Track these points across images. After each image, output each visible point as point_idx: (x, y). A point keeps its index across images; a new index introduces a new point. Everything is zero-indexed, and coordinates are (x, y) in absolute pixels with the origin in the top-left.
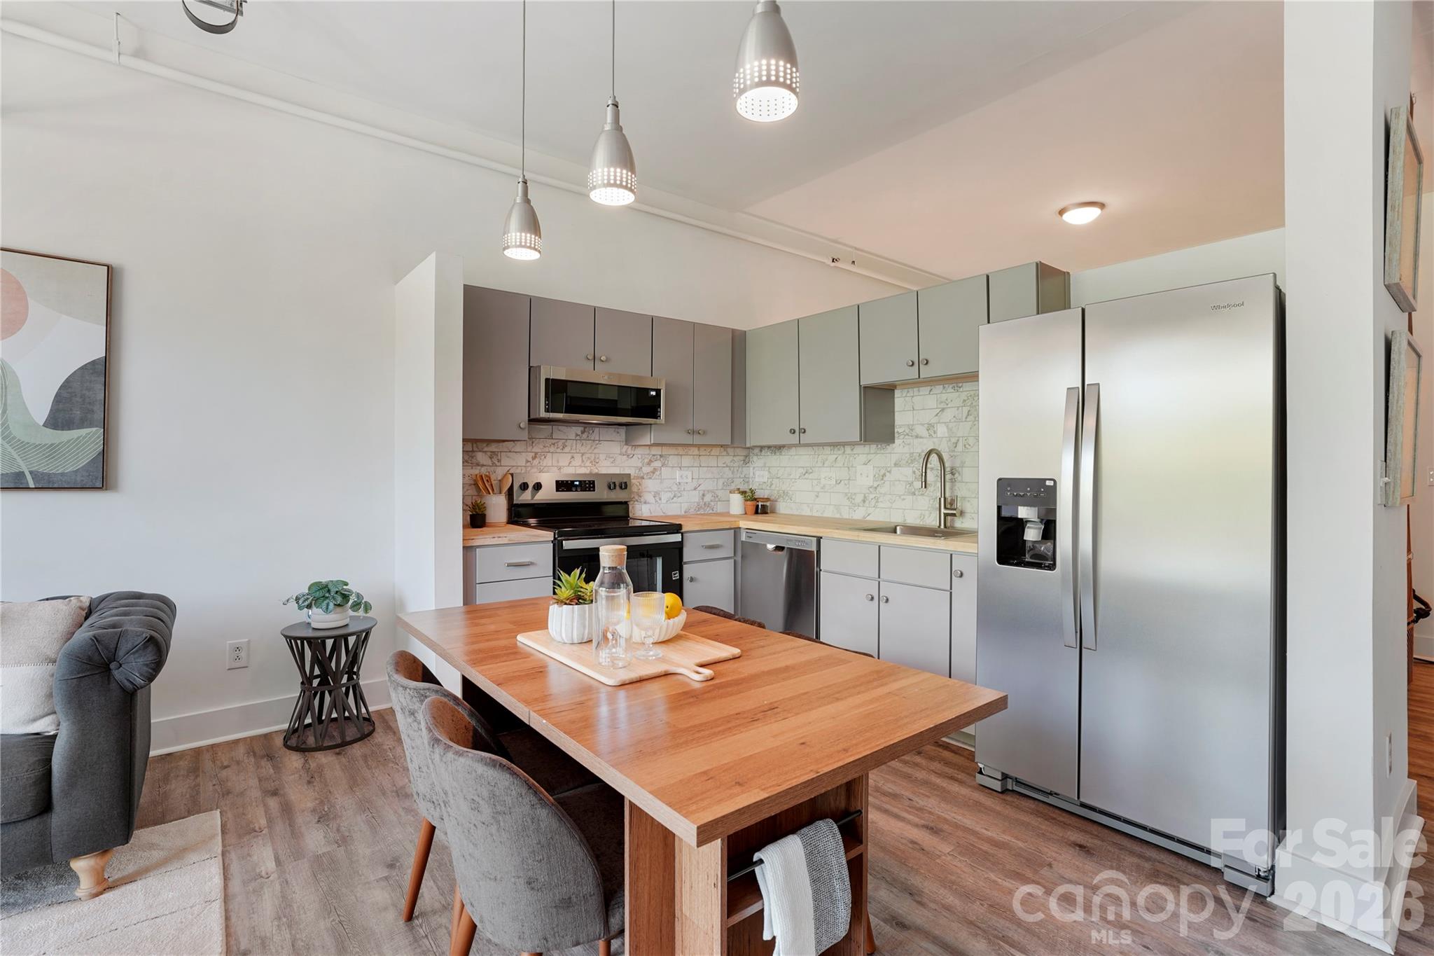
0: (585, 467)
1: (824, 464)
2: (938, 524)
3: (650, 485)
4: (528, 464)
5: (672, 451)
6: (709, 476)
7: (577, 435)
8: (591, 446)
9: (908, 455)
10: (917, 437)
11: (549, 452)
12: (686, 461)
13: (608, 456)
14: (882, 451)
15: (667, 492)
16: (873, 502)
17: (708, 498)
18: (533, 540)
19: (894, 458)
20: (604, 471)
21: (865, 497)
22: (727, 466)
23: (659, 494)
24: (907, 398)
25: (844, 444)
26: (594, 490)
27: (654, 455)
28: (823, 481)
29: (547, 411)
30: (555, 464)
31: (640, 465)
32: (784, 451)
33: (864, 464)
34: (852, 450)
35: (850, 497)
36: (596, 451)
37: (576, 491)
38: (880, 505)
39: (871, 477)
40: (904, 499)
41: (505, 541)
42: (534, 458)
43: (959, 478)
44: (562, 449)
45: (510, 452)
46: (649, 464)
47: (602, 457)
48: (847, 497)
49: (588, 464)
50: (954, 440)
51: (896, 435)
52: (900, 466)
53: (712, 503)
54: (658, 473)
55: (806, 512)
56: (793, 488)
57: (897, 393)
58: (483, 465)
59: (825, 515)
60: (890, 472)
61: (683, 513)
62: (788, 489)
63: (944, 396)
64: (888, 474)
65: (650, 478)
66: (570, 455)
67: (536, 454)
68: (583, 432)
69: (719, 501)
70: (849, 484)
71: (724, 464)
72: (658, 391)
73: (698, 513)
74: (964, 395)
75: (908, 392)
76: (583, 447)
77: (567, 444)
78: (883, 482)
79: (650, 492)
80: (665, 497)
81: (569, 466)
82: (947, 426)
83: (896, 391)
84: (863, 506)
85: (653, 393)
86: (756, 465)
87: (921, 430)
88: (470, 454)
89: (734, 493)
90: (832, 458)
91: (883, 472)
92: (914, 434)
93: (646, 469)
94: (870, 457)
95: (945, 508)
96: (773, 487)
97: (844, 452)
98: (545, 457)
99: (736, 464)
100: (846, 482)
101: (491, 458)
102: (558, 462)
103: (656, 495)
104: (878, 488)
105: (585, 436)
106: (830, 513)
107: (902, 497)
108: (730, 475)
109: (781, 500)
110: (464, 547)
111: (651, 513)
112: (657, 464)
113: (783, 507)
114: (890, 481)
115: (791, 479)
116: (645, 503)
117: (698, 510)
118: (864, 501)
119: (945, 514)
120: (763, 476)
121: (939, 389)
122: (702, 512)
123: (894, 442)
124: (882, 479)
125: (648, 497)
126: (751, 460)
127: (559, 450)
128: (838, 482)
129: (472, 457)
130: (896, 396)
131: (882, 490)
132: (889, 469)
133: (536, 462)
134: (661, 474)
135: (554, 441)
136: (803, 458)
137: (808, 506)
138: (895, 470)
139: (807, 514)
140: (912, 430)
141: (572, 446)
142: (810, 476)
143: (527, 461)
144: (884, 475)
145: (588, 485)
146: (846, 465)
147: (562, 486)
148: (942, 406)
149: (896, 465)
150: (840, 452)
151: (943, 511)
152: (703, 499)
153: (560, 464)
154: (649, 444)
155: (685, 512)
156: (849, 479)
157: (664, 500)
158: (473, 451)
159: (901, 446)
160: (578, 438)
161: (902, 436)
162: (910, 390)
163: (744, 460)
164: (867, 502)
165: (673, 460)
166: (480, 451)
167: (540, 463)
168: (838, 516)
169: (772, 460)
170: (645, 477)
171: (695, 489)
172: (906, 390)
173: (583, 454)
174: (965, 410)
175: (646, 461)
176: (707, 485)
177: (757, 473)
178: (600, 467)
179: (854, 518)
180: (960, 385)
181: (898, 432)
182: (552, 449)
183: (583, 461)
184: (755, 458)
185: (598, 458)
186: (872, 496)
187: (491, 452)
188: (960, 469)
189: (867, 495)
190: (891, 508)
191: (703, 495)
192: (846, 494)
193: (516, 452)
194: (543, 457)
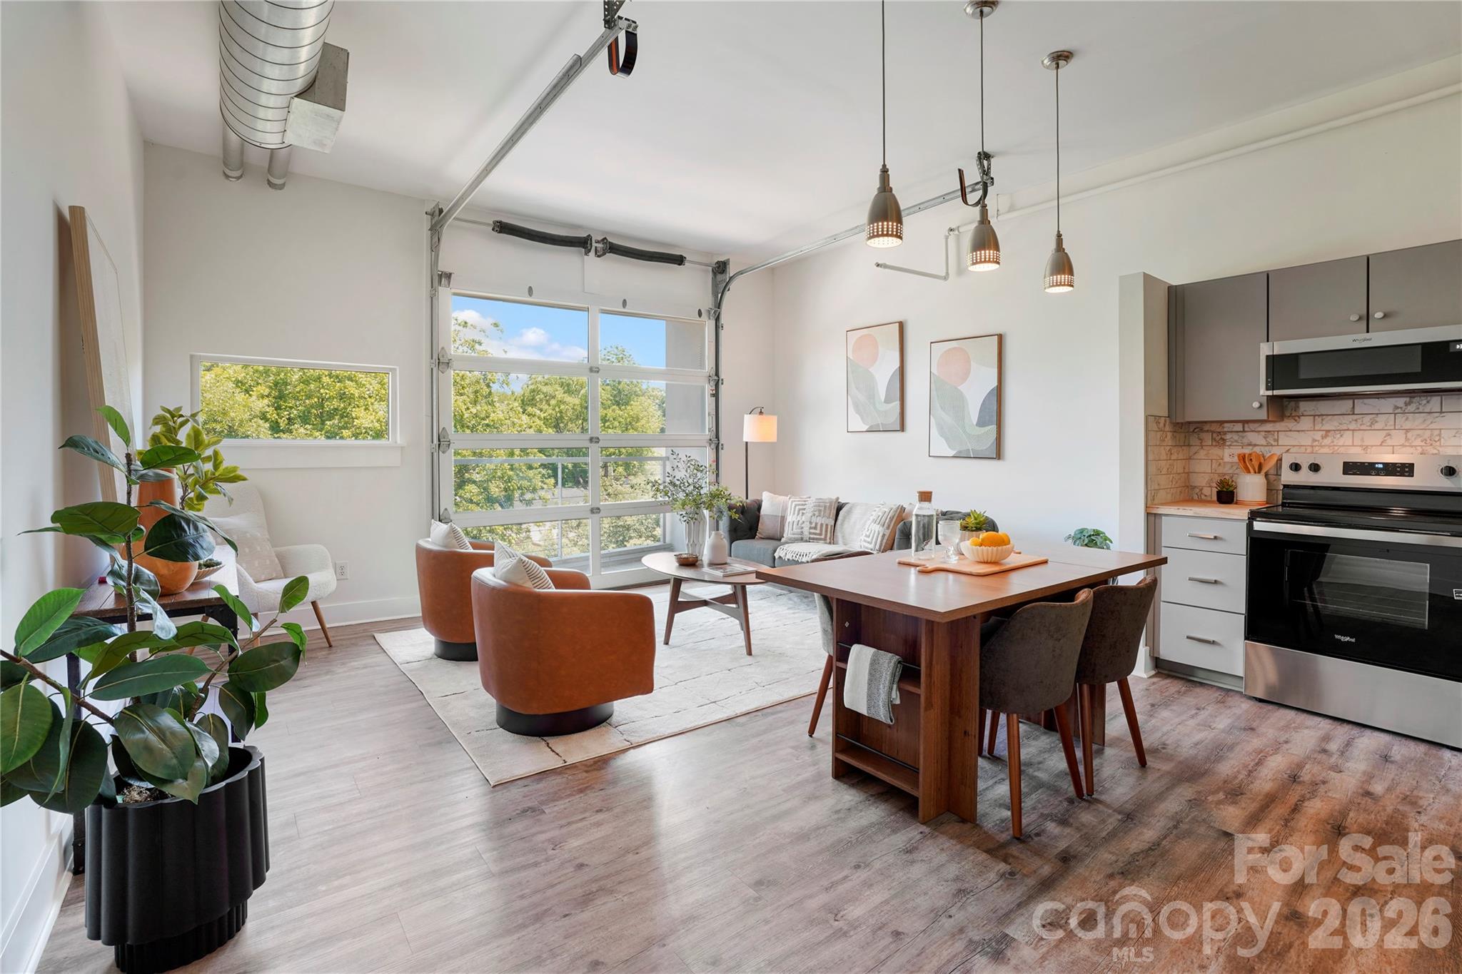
4: (1316, 444)
7: (1397, 407)
11: (1348, 430)
18: (1223, 517)
20: (1438, 453)
26: (1410, 475)
37: (1378, 475)
44: (1371, 426)
45: (1290, 431)
58: (1255, 445)
66: (1383, 433)
67: (1328, 431)
76: (1408, 423)
77: (1374, 419)
81: (1381, 445)
88: (1240, 434)
98: (1341, 436)
101: (1265, 438)
102: (1362, 440)
105: (1412, 407)
127: (1363, 427)
129: (1243, 437)
133: (1327, 441)
135: (1355, 417)
141: (1387, 422)
143: (1314, 440)
145: (1397, 468)
153: (1366, 443)
158: (1244, 431)
160: (1399, 410)
166: (1253, 431)
167: (1333, 442)
182: (1353, 426)
187: (1266, 431)
193: (1298, 431)
194: (1339, 436)
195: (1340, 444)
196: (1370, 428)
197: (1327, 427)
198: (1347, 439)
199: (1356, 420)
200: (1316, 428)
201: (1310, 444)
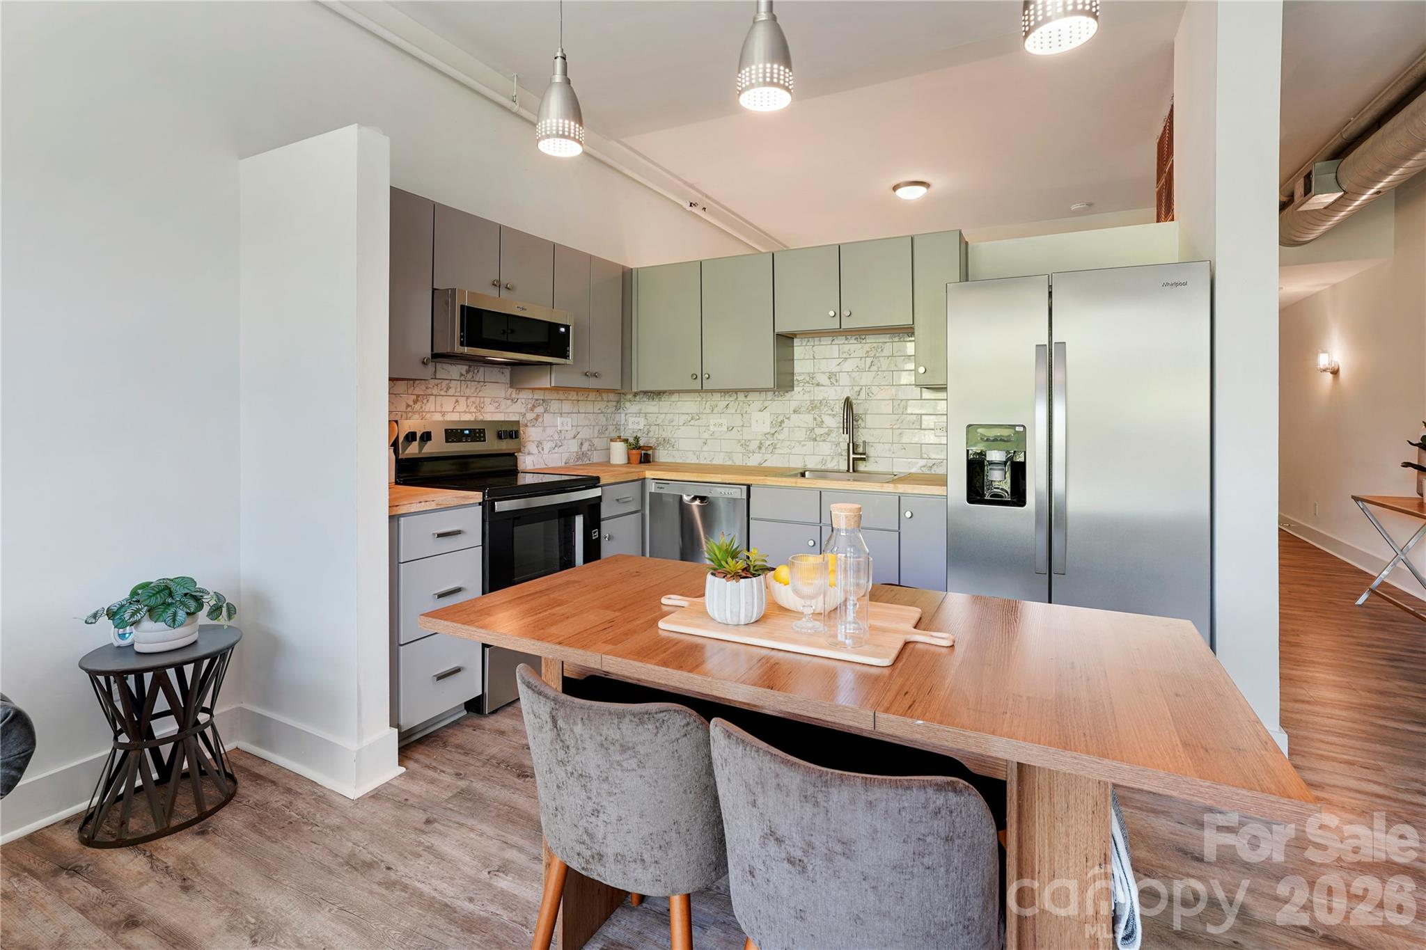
0: (470, 413)
1: (712, 411)
2: (846, 469)
3: (531, 434)
4: (409, 409)
5: (555, 396)
6: (586, 423)
7: (462, 375)
8: (476, 389)
9: (808, 403)
10: (818, 385)
11: (432, 395)
12: (566, 407)
13: (493, 401)
14: (780, 398)
15: (549, 441)
16: (771, 449)
17: (585, 447)
18: (463, 503)
19: (794, 405)
20: (488, 418)
21: (761, 443)
22: (602, 413)
23: (541, 444)
24: (807, 347)
25: (736, 391)
26: (485, 441)
27: (537, 400)
28: (712, 428)
29: (462, 344)
30: (439, 409)
31: (523, 410)
32: (665, 397)
33: (760, 411)
34: (746, 397)
35: (744, 444)
36: (480, 394)
37: (466, 441)
38: (777, 451)
39: (768, 423)
40: (804, 445)
41: (432, 506)
42: (415, 402)
43: (863, 425)
46: (532, 410)
47: (488, 401)
48: (739, 444)
49: (473, 409)
50: (857, 389)
51: (795, 383)
52: (800, 413)
53: (589, 453)
54: (540, 420)
55: (692, 459)
56: (675, 436)
57: (797, 342)
59: (714, 462)
60: (788, 418)
61: (563, 464)
62: (670, 436)
63: (846, 347)
64: (786, 420)
65: (534, 426)
66: (454, 399)
67: (418, 396)
68: (468, 372)
69: (595, 450)
70: (742, 431)
71: (599, 409)
72: (567, 327)
73: (577, 463)
74: (867, 347)
75: (808, 341)
76: (468, 390)
77: (451, 385)
78: (780, 428)
79: (533, 442)
80: (547, 446)
81: (453, 411)
82: (850, 376)
83: (795, 340)
84: (759, 453)
85: (563, 330)
86: (629, 411)
87: (823, 379)
89: (616, 441)
90: (723, 404)
91: (781, 418)
92: (815, 381)
93: (530, 416)
94: (767, 403)
95: (854, 453)
96: (650, 435)
97: (737, 399)
98: (428, 401)
99: (609, 411)
100: (739, 429)
102: (442, 406)
103: (539, 444)
104: (776, 434)
105: (469, 376)
106: (719, 460)
107: (803, 443)
108: (605, 423)
109: (661, 448)
110: (390, 516)
111: (534, 465)
112: (540, 410)
113: (662, 456)
114: (789, 427)
115: (673, 426)
116: (529, 454)
117: (578, 461)
118: (760, 448)
119: (853, 458)
120: (638, 423)
121: (841, 340)
122: (580, 462)
123: (793, 390)
124: (780, 426)
125: (532, 447)
126: (622, 406)
127: (442, 393)
128: (731, 429)
130: (795, 345)
131: (781, 437)
132: (788, 416)
133: (417, 407)
134: (543, 421)
136: (689, 405)
137: (694, 454)
138: (794, 417)
139: (693, 462)
140: (813, 378)
141: (456, 389)
142: (697, 423)
143: (408, 406)
144: (782, 422)
145: (477, 434)
146: (738, 411)
147: (453, 435)
148: (845, 355)
149: (795, 411)
150: (731, 399)
151: (852, 456)
152: (581, 448)
153: (444, 410)
154: (549, 386)
155: (566, 463)
156: (743, 426)
157: (546, 451)
159: (801, 393)
160: (462, 378)
161: (801, 385)
162: (810, 339)
163: (616, 406)
164: (763, 448)
165: (554, 406)
167: (422, 407)
168: (730, 463)
169: (651, 407)
170: (529, 424)
171: (574, 437)
172: (806, 340)
173: (468, 397)
174: (869, 360)
175: (530, 406)
176: (584, 434)
177: (631, 420)
178: (484, 413)
179: (748, 464)
180: (863, 337)
181: (797, 379)
182: (435, 392)
183: (467, 406)
184: (628, 404)
185: (483, 402)
186: (769, 442)
188: (863, 417)
189: (763, 441)
190: (790, 454)
191: (582, 444)
192: (739, 441)
193: (395, 394)
194: (425, 401)
195: (427, 410)
196: (446, 394)
197: (418, 391)
198: (430, 406)
199: (437, 385)
200: (410, 392)
201: (404, 410)
